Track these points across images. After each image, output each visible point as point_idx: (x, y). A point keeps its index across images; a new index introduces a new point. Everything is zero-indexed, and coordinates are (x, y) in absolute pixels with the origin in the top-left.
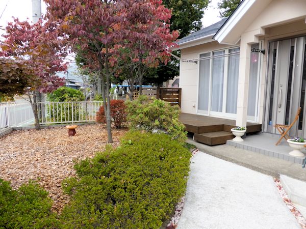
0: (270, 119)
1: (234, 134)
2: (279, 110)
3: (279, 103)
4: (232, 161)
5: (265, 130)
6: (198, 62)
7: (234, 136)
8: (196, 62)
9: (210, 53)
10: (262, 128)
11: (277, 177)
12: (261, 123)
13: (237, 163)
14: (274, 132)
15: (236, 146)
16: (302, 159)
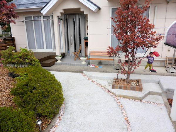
0: (68, 50)
1: (57, 59)
2: (72, 46)
3: (71, 43)
4: (62, 71)
5: (67, 55)
6: (25, 22)
7: (57, 60)
8: (23, 22)
9: (32, 17)
10: (66, 54)
11: (82, 72)
12: (65, 52)
13: (65, 71)
14: (71, 55)
15: (60, 64)
16: (86, 64)
